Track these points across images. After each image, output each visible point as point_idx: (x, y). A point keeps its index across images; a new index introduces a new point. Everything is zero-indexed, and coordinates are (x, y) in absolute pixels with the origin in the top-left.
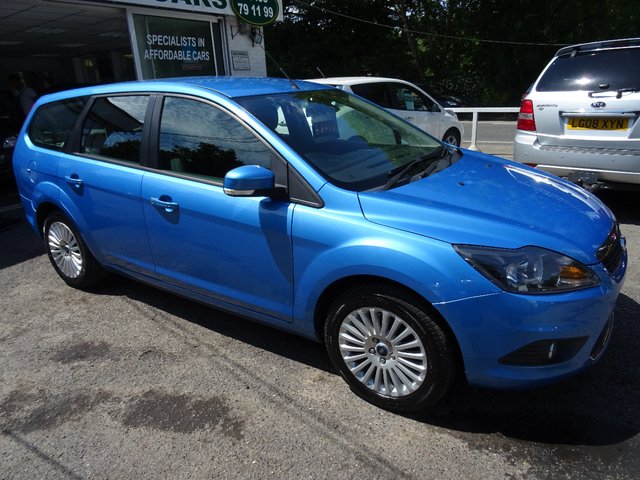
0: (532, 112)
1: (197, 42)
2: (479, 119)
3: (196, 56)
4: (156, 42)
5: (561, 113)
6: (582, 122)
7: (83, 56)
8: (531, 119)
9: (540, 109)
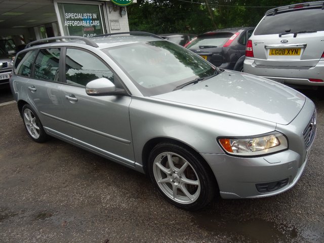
0: (252, 47)
1: (92, 16)
3: (92, 23)
4: (70, 17)
5: (265, 46)
6: (277, 51)
7: (39, 26)
8: (251, 50)
9: (256, 45)
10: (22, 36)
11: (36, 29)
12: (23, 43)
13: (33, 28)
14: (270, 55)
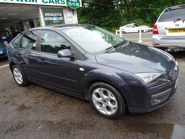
0: (157, 29)
1: (59, 14)
2: (142, 32)
3: (59, 18)
4: (48, 15)
5: (166, 28)
6: (172, 31)
7: (26, 21)
8: (157, 30)
9: (160, 27)
10: (16, 27)
11: (24, 23)
12: (16, 30)
13: (22, 22)
14: (168, 32)
